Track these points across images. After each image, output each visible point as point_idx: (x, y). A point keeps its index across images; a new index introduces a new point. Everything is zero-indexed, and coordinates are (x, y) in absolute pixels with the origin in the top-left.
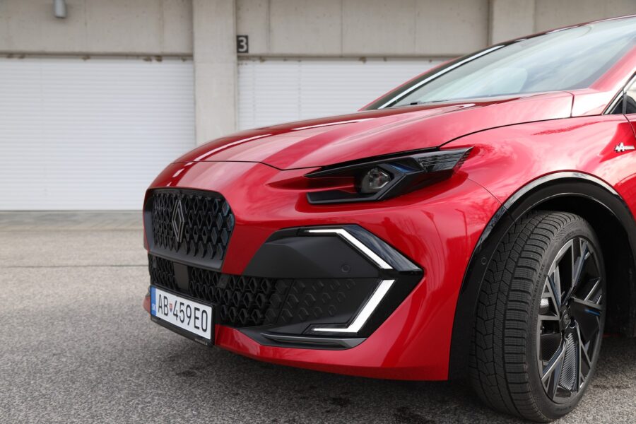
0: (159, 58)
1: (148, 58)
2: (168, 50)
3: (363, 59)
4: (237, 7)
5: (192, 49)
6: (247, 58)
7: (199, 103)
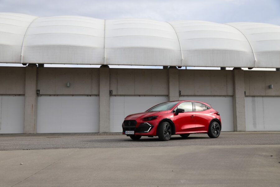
0: (90, 95)
1: (88, 95)
2: (93, 94)
3: (140, 96)
4: (110, 84)
5: (99, 93)
6: (112, 95)
7: (101, 106)
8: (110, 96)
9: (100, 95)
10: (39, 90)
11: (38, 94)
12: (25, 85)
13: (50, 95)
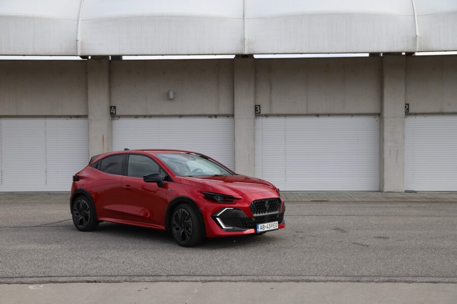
0: (216, 116)
1: (210, 116)
2: (221, 113)
3: (318, 115)
4: (256, 92)
5: (234, 112)
6: (260, 116)
7: (237, 138)
8: (256, 116)
9: (236, 116)
10: (115, 107)
11: (113, 114)
12: (87, 97)
13: (137, 117)
